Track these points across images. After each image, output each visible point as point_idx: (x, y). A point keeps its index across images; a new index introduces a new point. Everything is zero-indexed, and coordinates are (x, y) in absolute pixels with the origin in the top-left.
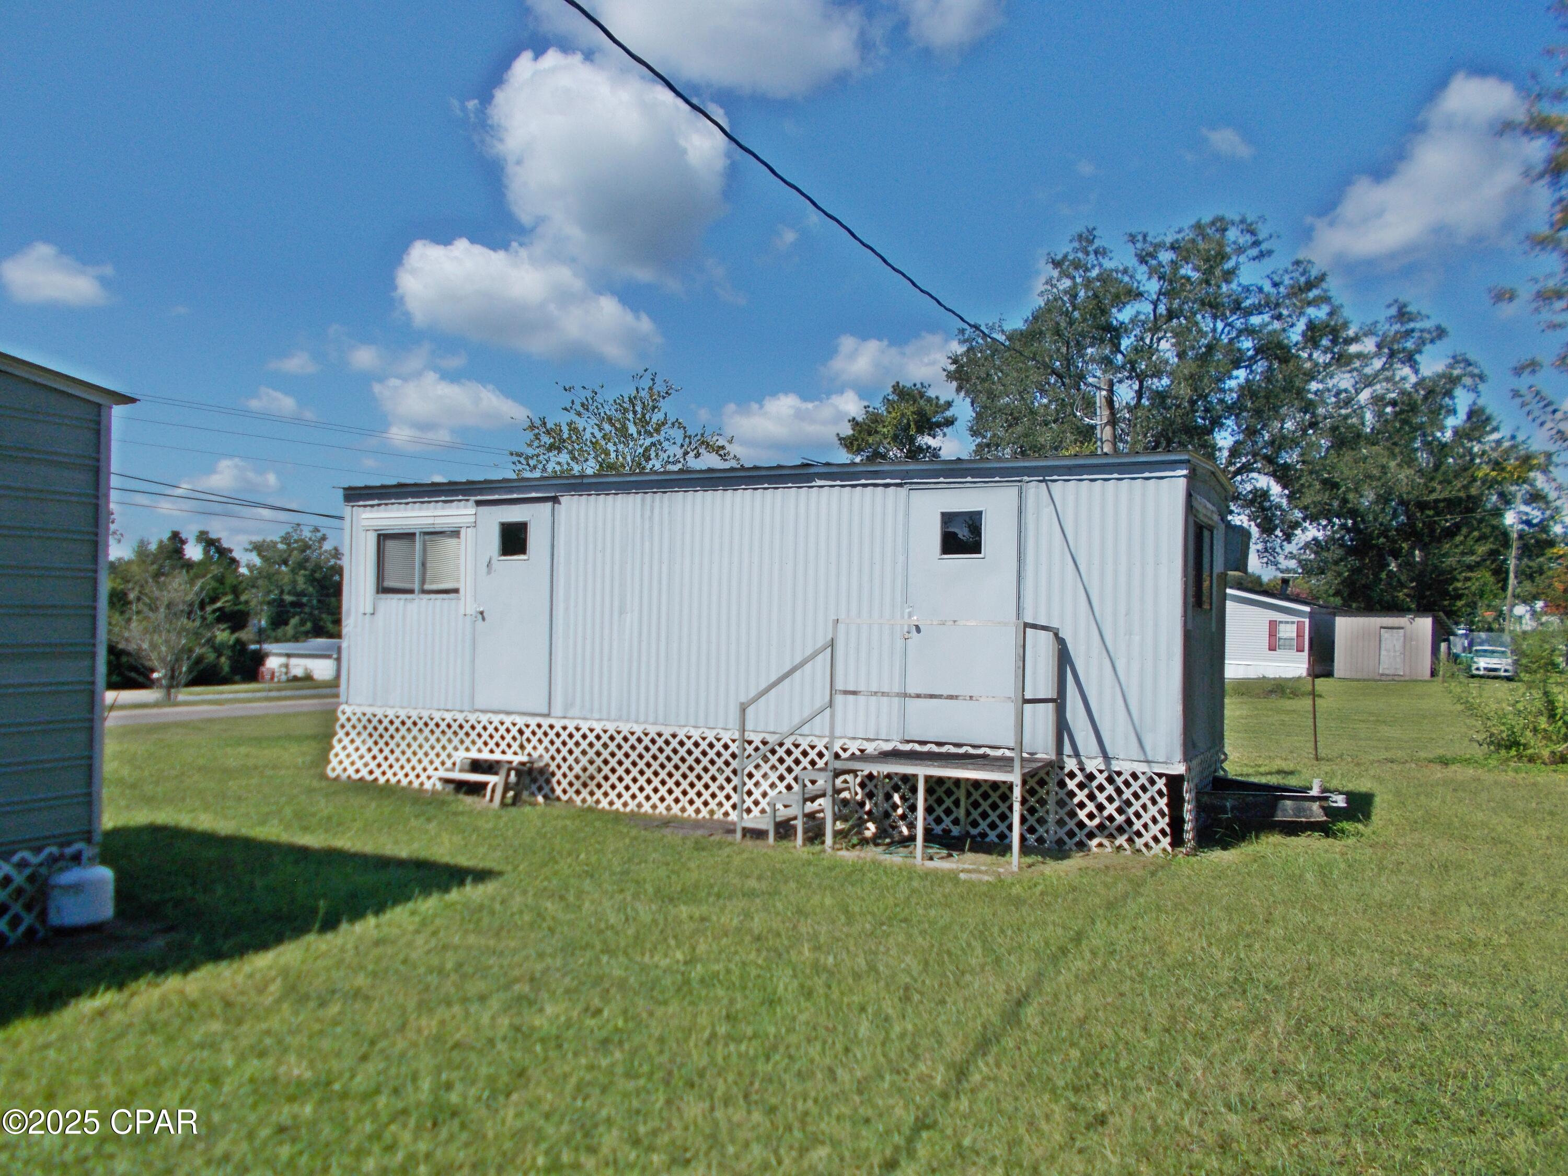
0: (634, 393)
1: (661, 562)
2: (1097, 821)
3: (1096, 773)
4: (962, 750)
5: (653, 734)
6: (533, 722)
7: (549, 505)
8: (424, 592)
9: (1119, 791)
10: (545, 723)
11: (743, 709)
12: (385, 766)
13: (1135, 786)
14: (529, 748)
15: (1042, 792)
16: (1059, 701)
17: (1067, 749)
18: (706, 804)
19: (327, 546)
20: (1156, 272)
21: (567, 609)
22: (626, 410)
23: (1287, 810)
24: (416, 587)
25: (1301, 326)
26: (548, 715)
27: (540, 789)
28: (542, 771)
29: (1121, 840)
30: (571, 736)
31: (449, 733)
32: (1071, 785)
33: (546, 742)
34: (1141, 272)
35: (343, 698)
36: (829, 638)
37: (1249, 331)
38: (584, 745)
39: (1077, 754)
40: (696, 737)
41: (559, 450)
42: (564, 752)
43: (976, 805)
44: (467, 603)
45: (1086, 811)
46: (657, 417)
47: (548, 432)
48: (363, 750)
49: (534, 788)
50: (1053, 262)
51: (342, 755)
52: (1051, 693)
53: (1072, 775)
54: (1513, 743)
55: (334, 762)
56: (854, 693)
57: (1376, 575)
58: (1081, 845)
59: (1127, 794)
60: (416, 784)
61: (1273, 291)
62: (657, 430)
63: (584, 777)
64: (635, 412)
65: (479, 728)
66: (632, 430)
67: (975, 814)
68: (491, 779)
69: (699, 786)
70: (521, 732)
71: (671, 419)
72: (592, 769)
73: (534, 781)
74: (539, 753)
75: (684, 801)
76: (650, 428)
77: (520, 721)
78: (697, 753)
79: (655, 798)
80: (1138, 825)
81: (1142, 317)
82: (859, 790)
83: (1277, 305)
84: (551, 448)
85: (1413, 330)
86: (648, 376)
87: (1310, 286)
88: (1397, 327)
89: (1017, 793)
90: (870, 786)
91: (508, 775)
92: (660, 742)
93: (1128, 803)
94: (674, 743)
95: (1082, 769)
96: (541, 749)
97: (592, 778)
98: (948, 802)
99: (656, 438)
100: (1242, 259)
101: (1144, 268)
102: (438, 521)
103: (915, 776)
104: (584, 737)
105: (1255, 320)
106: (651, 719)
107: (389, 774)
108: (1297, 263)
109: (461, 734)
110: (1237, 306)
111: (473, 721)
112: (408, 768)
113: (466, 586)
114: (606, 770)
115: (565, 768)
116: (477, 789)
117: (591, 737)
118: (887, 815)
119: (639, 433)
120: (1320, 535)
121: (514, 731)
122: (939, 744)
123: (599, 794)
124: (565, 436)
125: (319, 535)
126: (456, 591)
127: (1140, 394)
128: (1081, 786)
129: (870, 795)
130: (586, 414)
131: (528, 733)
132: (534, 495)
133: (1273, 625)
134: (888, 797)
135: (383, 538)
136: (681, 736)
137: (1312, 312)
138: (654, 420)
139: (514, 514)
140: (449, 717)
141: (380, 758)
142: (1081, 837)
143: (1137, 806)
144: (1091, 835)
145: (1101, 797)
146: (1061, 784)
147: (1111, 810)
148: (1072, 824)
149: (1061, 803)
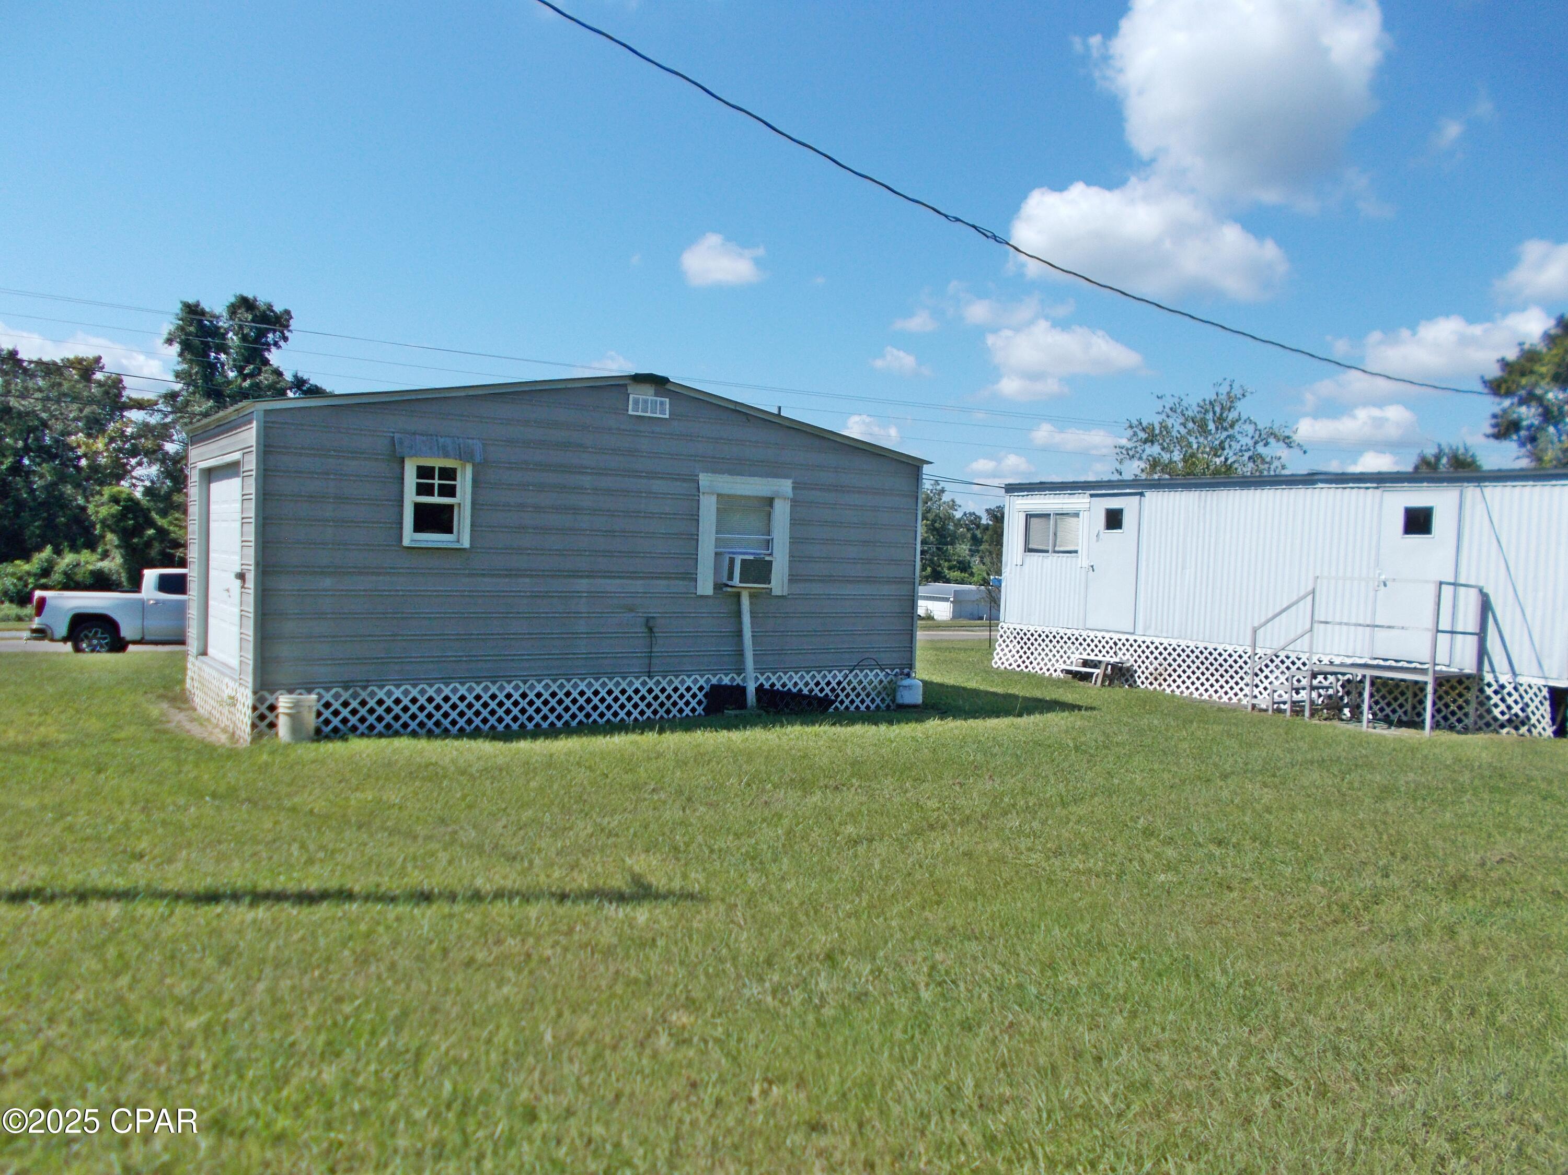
0: (1214, 397)
1: (1210, 536)
2: (1507, 717)
3: (1506, 684)
4: (1413, 665)
5: (1201, 648)
6: (1124, 637)
7: (1138, 497)
8: (1055, 552)
9: (1521, 697)
10: (1131, 638)
11: (1255, 631)
12: (1027, 662)
13: (1531, 693)
14: (1120, 654)
16: (1482, 635)
17: (1486, 667)
18: (1236, 694)
19: (946, 498)
21: (1147, 565)
22: (1206, 411)
24: (1050, 549)
26: (1133, 634)
27: (1127, 681)
28: (1128, 669)
29: (1524, 730)
30: (1148, 647)
31: (1069, 643)
32: (1489, 691)
33: (1132, 650)
35: (1002, 619)
36: (1310, 588)
38: (1156, 653)
39: (1493, 671)
40: (1230, 651)
41: (1152, 442)
42: (1143, 657)
44: (1083, 560)
45: (1499, 709)
46: (1232, 415)
47: (1144, 430)
48: (1014, 652)
49: (1123, 679)
51: (1001, 654)
52: (1476, 629)
53: (1489, 685)
55: (996, 658)
56: (1327, 623)
58: (1495, 732)
59: (1526, 698)
60: (1047, 674)
62: (1232, 426)
63: (1156, 674)
64: (1214, 413)
65: (1088, 641)
66: (1211, 426)
68: (1096, 671)
69: (1232, 683)
70: (1115, 644)
71: (1244, 417)
72: (1161, 669)
73: (1124, 675)
74: (1126, 658)
75: (1221, 692)
76: (1225, 424)
77: (1116, 637)
78: (1230, 661)
79: (1202, 689)
80: (1533, 720)
82: (1340, 689)
84: (1145, 441)
86: (1227, 383)
90: (1348, 687)
91: (1106, 669)
92: (1206, 653)
93: (1527, 705)
94: (1215, 654)
95: (1497, 681)
96: (1128, 655)
97: (1161, 675)
98: (1401, 700)
99: (1231, 432)
102: (1065, 506)
104: (1156, 648)
106: (1201, 638)
107: (1030, 667)
109: (1077, 644)
111: (1084, 636)
112: (1042, 664)
113: (1082, 548)
114: (1170, 670)
115: (1143, 667)
116: (1086, 677)
117: (1161, 649)
119: (1217, 429)
121: (1111, 643)
122: (1396, 661)
123: (1165, 685)
124: (1157, 432)
125: (939, 488)
126: (1076, 552)
128: (1496, 692)
130: (1174, 415)
131: (1120, 644)
132: (1128, 491)
135: (1029, 517)
136: (1220, 650)
138: (1230, 418)
139: (1114, 503)
140: (1069, 633)
141: (1024, 657)
142: (1495, 725)
143: (1532, 707)
144: (1502, 726)
145: (1510, 701)
146: (1482, 691)
147: (1516, 709)
148: (1488, 718)
149: (1481, 704)
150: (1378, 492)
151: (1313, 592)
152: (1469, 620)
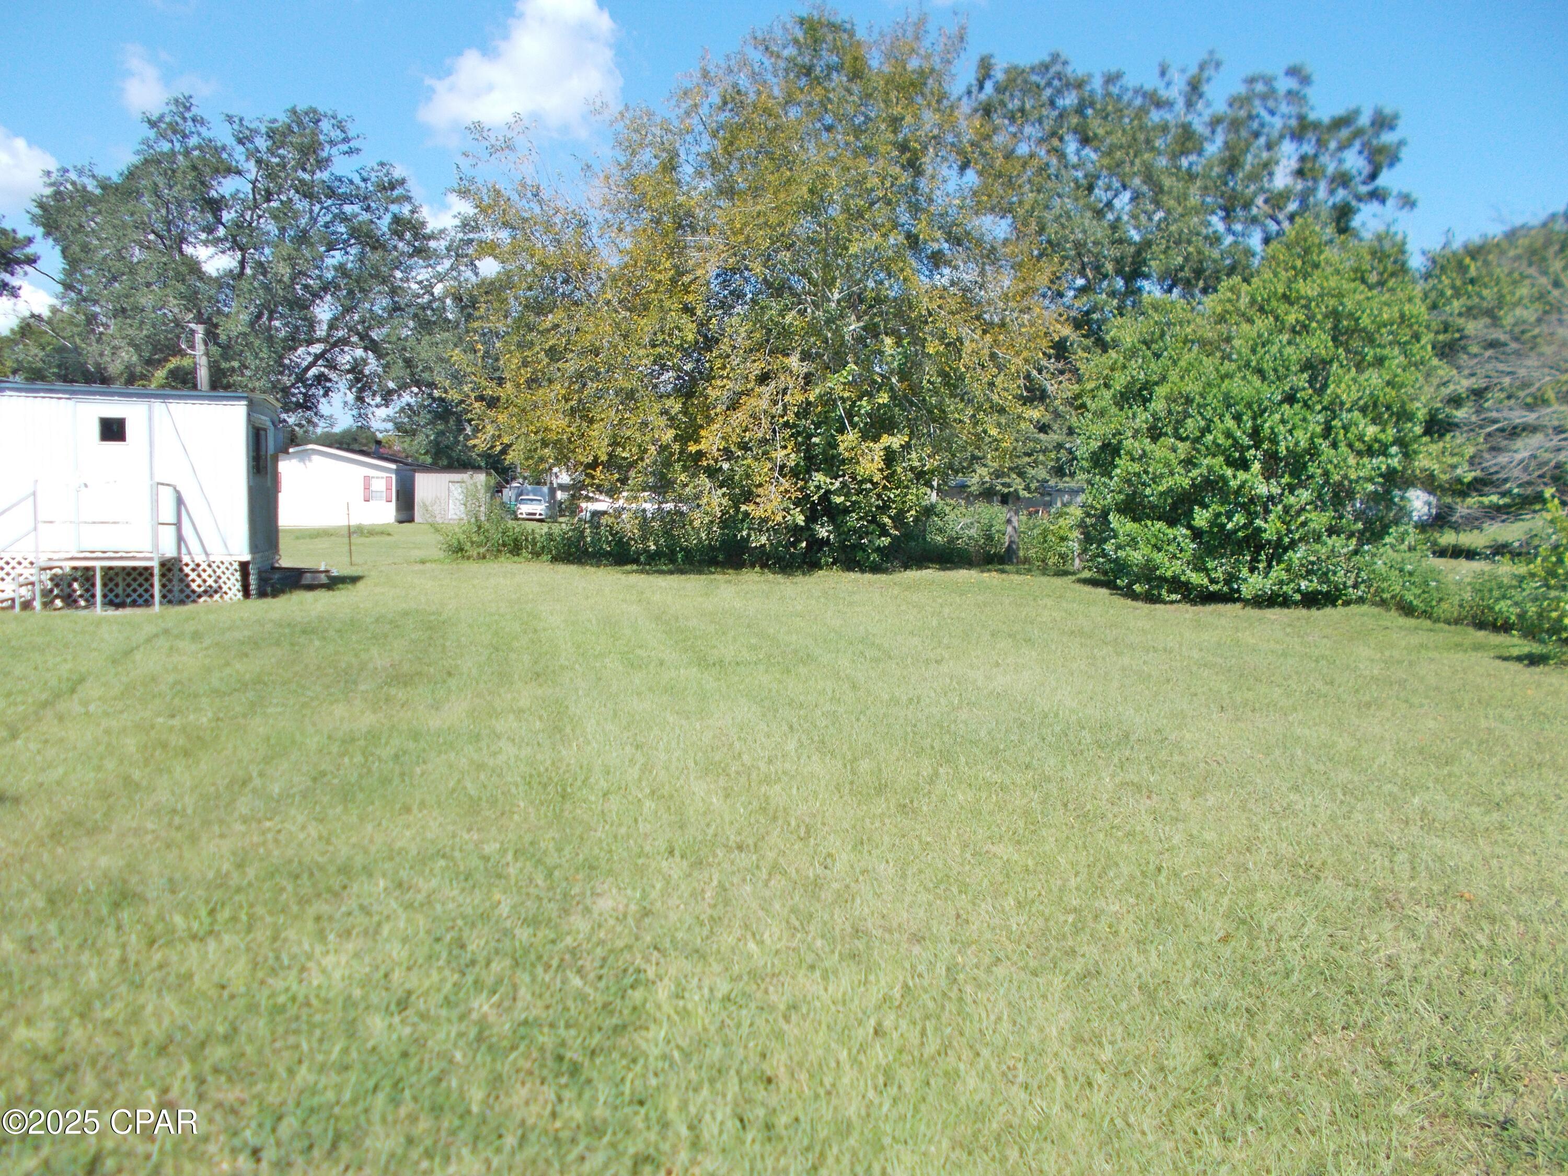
2: (203, 589)
3: (201, 563)
4: (118, 555)
9: (214, 571)
13: (223, 568)
15: (170, 575)
16: (178, 525)
17: (184, 550)
20: (252, 154)
23: (307, 579)
25: (387, 218)
29: (217, 597)
32: (187, 570)
34: (239, 153)
36: (32, 489)
37: (345, 219)
39: (189, 553)
43: (129, 585)
45: (196, 583)
50: (149, 121)
52: (174, 520)
53: (187, 565)
54: (460, 549)
56: (50, 522)
57: (456, 438)
58: (194, 601)
59: (219, 572)
61: (363, 185)
67: (129, 590)
80: (225, 588)
81: (242, 196)
82: (50, 583)
83: (366, 198)
85: (472, 241)
87: (392, 187)
88: (461, 235)
89: (156, 571)
90: (57, 579)
93: (220, 577)
95: (193, 561)
98: (111, 585)
100: (334, 151)
101: (240, 149)
103: (93, 569)
105: (348, 209)
108: (382, 164)
110: (331, 193)
118: (70, 596)
120: (412, 401)
127: (242, 263)
128: (193, 570)
129: (57, 585)
133: (367, 479)
134: (70, 585)
137: (394, 208)
142: (194, 597)
143: (224, 578)
144: (200, 596)
145: (204, 576)
146: (181, 570)
147: (210, 582)
148: (188, 591)
149: (181, 580)
150: (71, 403)
151: (34, 494)
152: (168, 513)
